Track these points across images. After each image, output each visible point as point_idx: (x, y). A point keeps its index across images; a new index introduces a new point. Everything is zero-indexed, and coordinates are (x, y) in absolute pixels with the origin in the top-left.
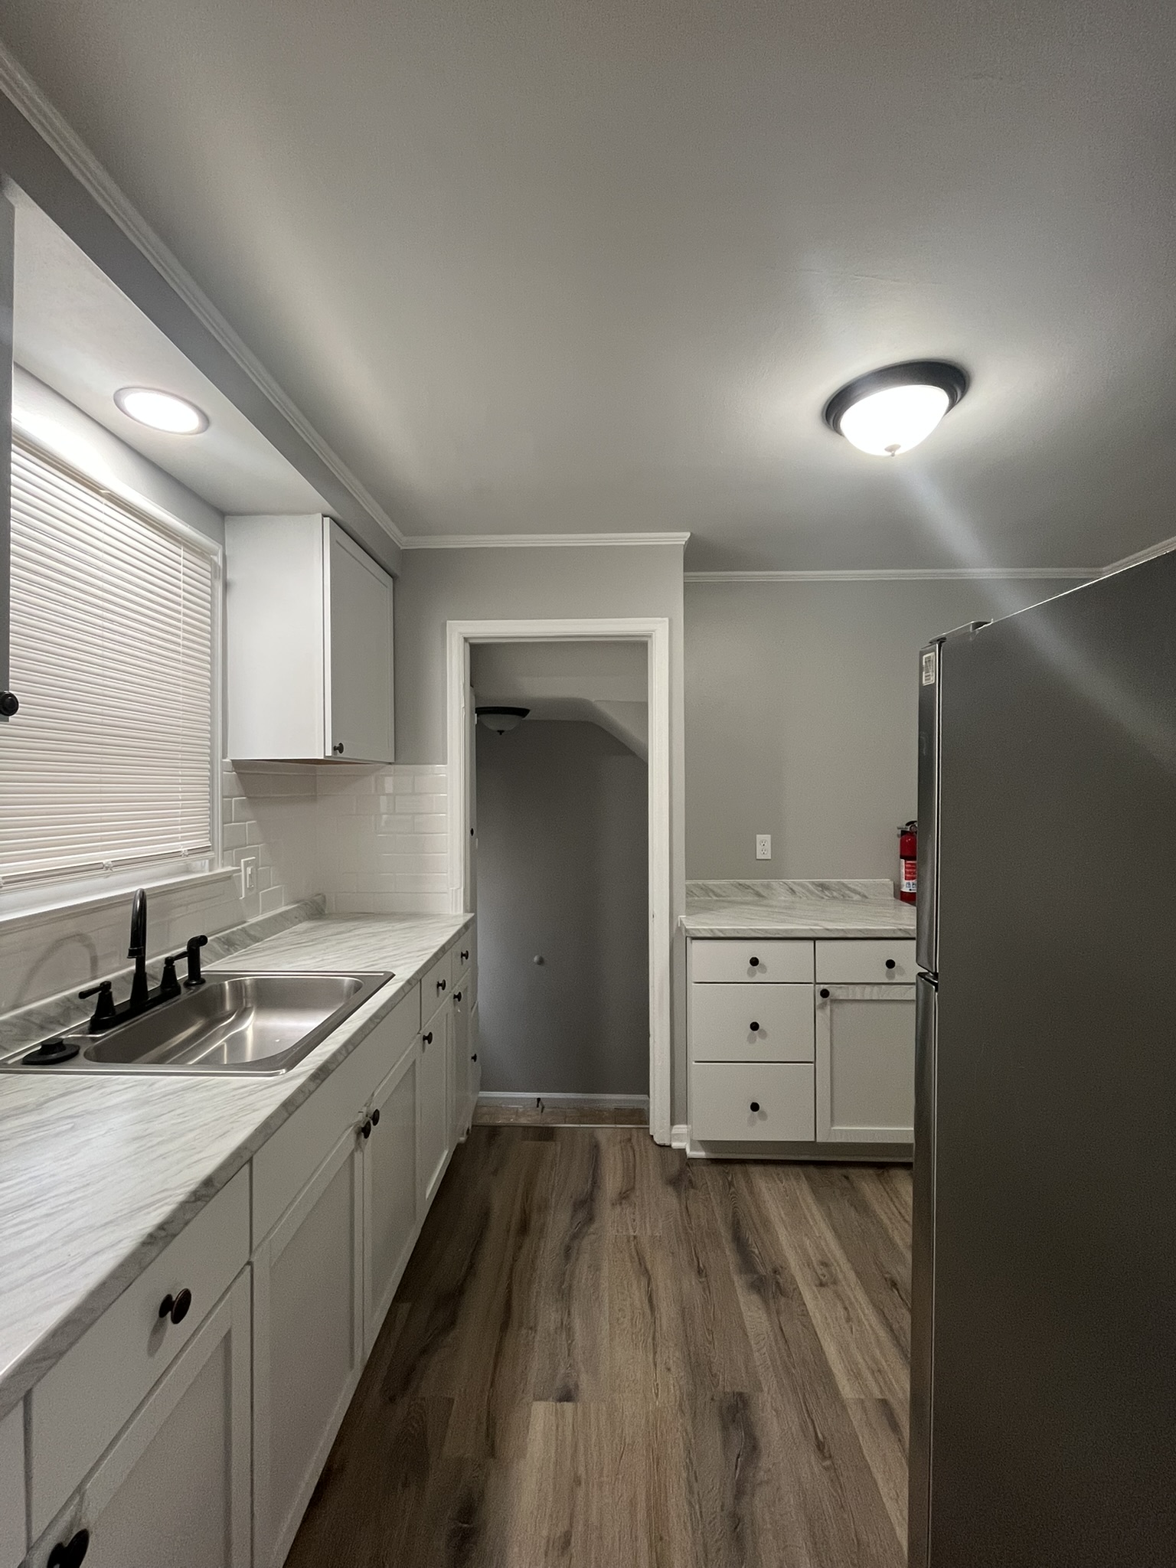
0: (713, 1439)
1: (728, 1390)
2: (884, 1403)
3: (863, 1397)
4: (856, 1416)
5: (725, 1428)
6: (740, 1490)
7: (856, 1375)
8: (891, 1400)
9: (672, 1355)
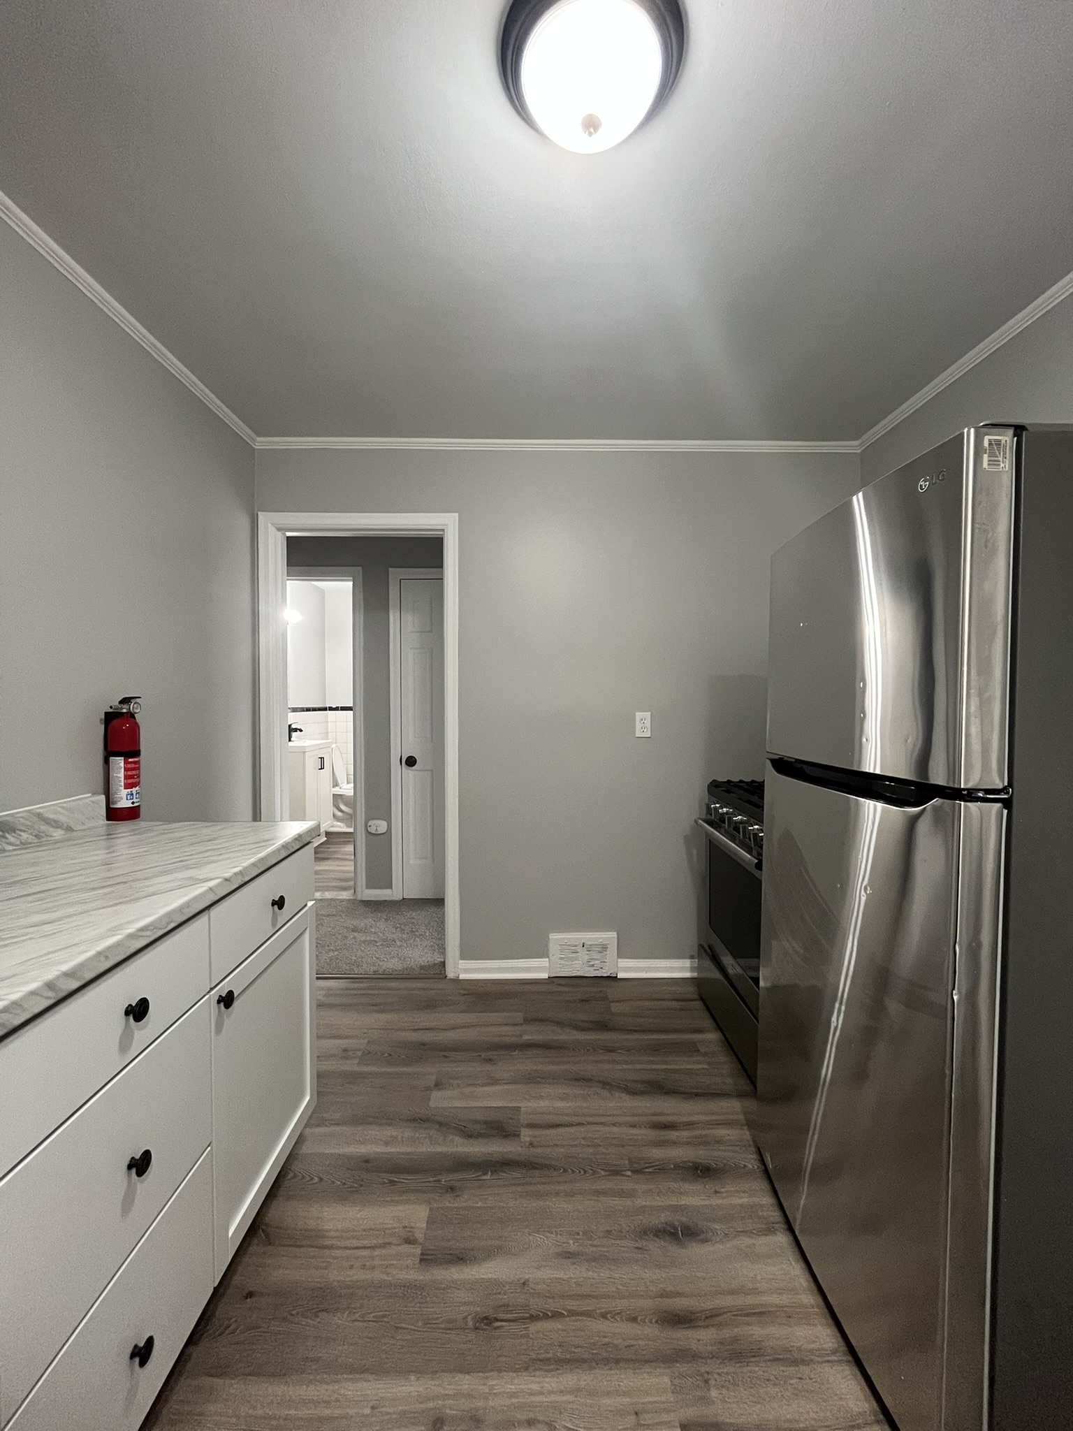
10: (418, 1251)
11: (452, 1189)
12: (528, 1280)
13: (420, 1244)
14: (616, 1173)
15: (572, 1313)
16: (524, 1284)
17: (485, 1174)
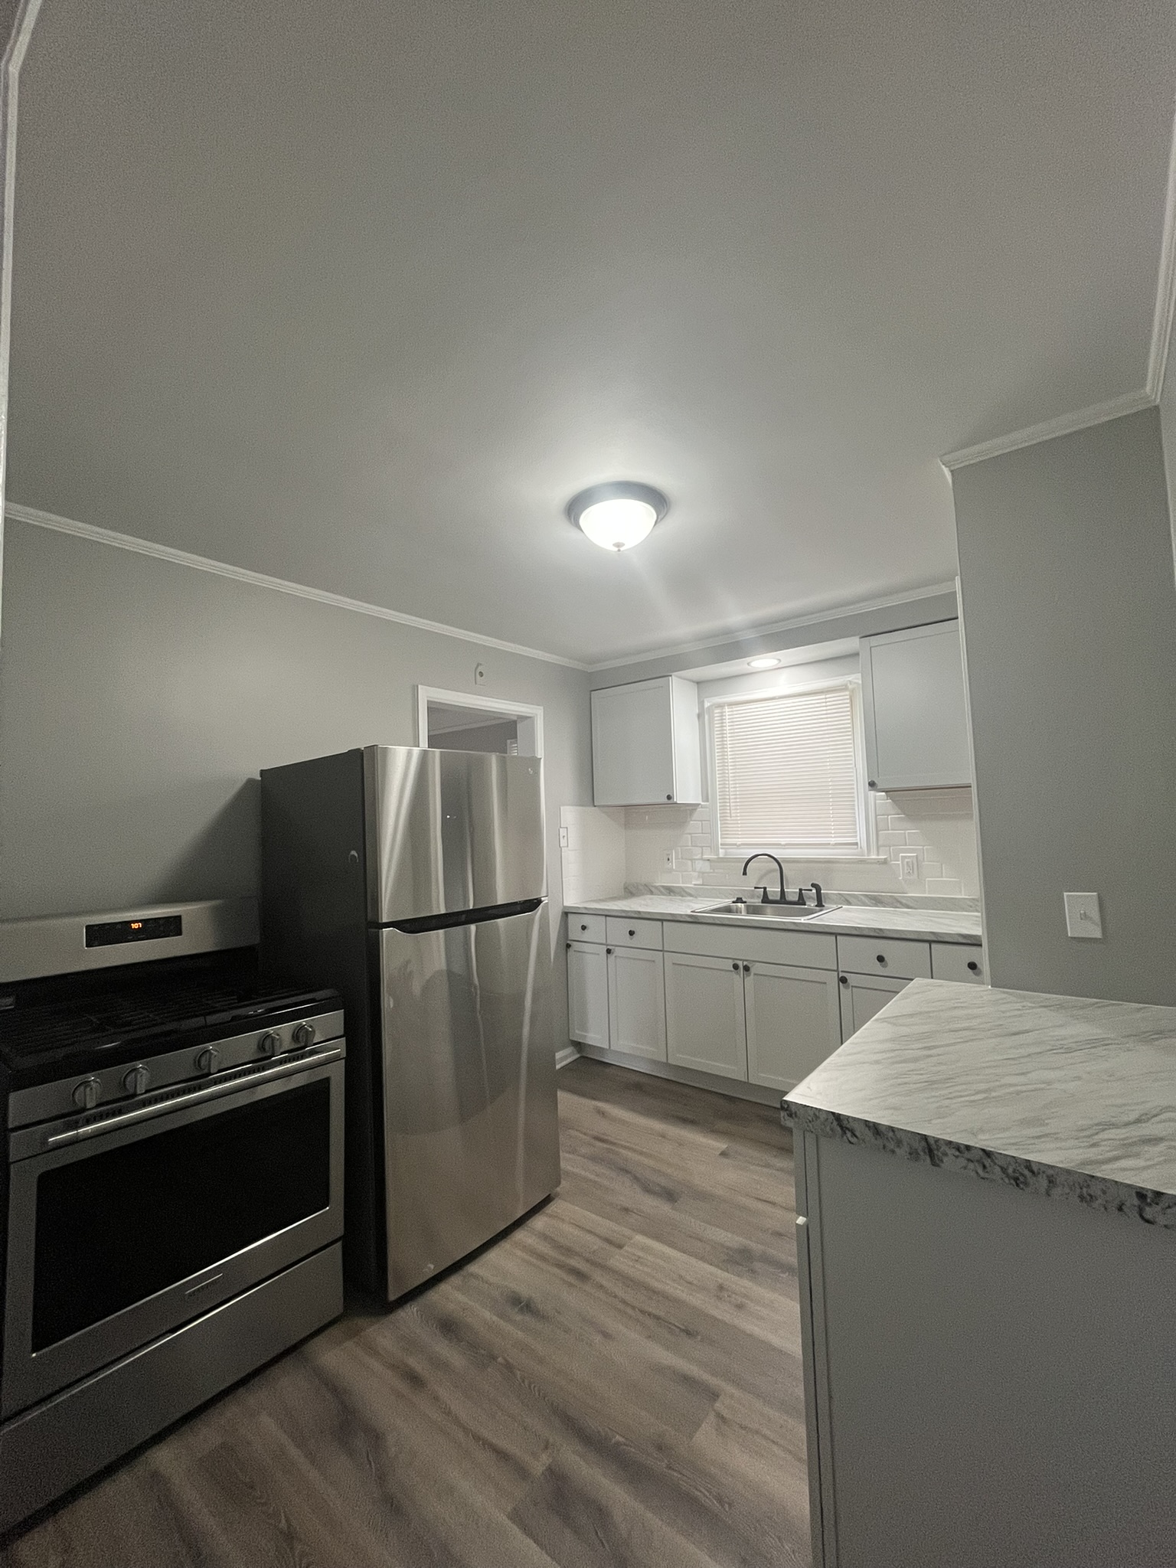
0: (663, 1182)
1: (682, 1199)
2: (620, 1247)
3: (632, 1241)
4: (627, 1232)
5: (664, 1188)
6: (636, 1178)
7: (645, 1249)
8: (617, 1251)
9: (719, 1192)
10: (717, 1405)
11: (660, 1448)
12: (646, 1337)
13: (715, 1411)
14: (509, 1367)
15: (633, 1308)
16: (650, 1337)
17: (618, 1444)
